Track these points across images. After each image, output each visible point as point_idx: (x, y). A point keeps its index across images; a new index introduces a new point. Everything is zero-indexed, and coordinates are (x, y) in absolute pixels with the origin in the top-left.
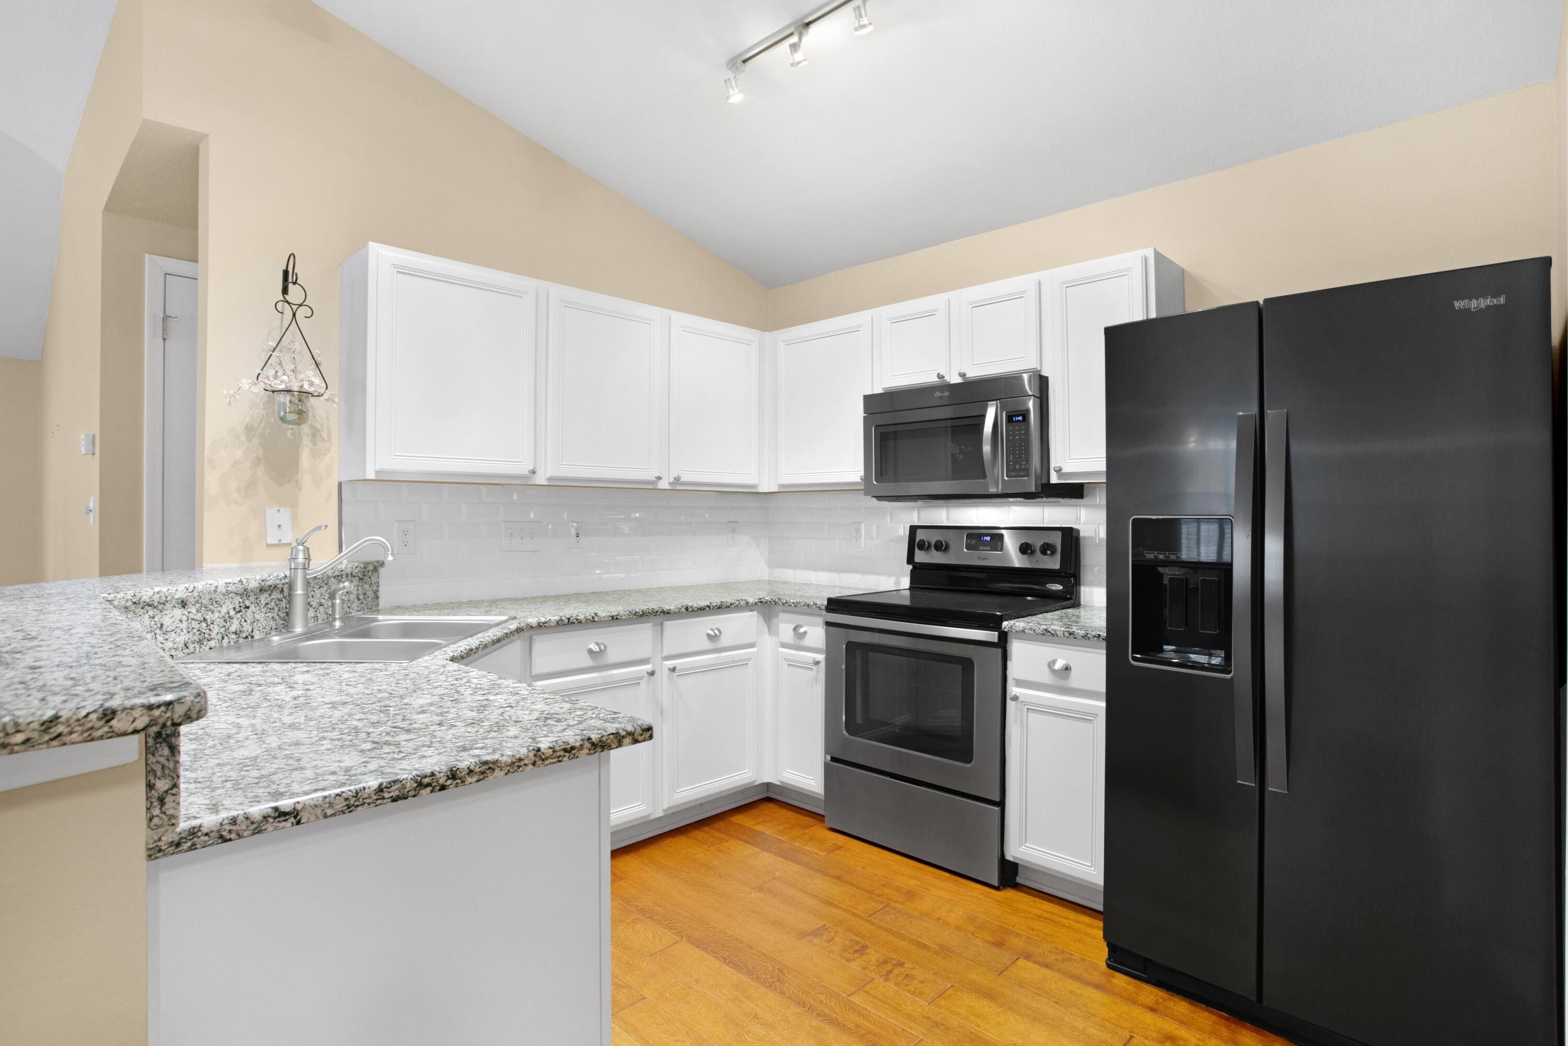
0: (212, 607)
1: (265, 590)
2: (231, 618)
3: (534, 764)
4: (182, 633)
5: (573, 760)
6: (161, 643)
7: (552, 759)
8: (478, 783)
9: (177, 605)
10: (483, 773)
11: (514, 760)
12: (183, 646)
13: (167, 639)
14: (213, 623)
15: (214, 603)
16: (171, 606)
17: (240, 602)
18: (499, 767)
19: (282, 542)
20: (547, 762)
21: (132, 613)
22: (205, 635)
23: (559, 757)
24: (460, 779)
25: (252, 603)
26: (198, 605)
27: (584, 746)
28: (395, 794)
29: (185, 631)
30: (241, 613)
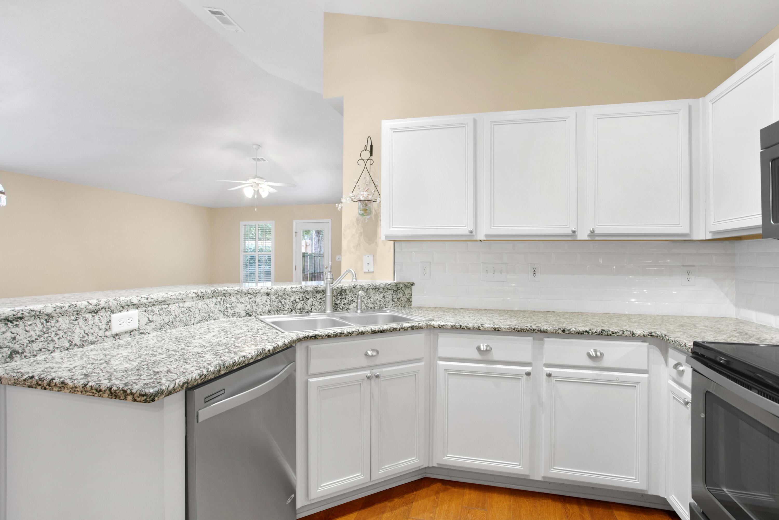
0: (285, 297)
1: (320, 292)
2: (296, 302)
3: (82, 392)
4: (267, 306)
5: (100, 398)
6: (255, 309)
7: (90, 392)
8: (58, 392)
9: (264, 295)
10: (60, 388)
11: (73, 386)
12: (268, 312)
13: (258, 308)
14: (286, 304)
15: (286, 295)
16: (261, 295)
17: (303, 296)
18: (67, 388)
19: (369, 271)
20: (88, 394)
21: (239, 296)
22: (281, 308)
23: (93, 393)
24: (52, 387)
25: (311, 297)
26: (276, 296)
27: (106, 392)
28: (29, 384)
29: (269, 306)
30: (304, 301)
